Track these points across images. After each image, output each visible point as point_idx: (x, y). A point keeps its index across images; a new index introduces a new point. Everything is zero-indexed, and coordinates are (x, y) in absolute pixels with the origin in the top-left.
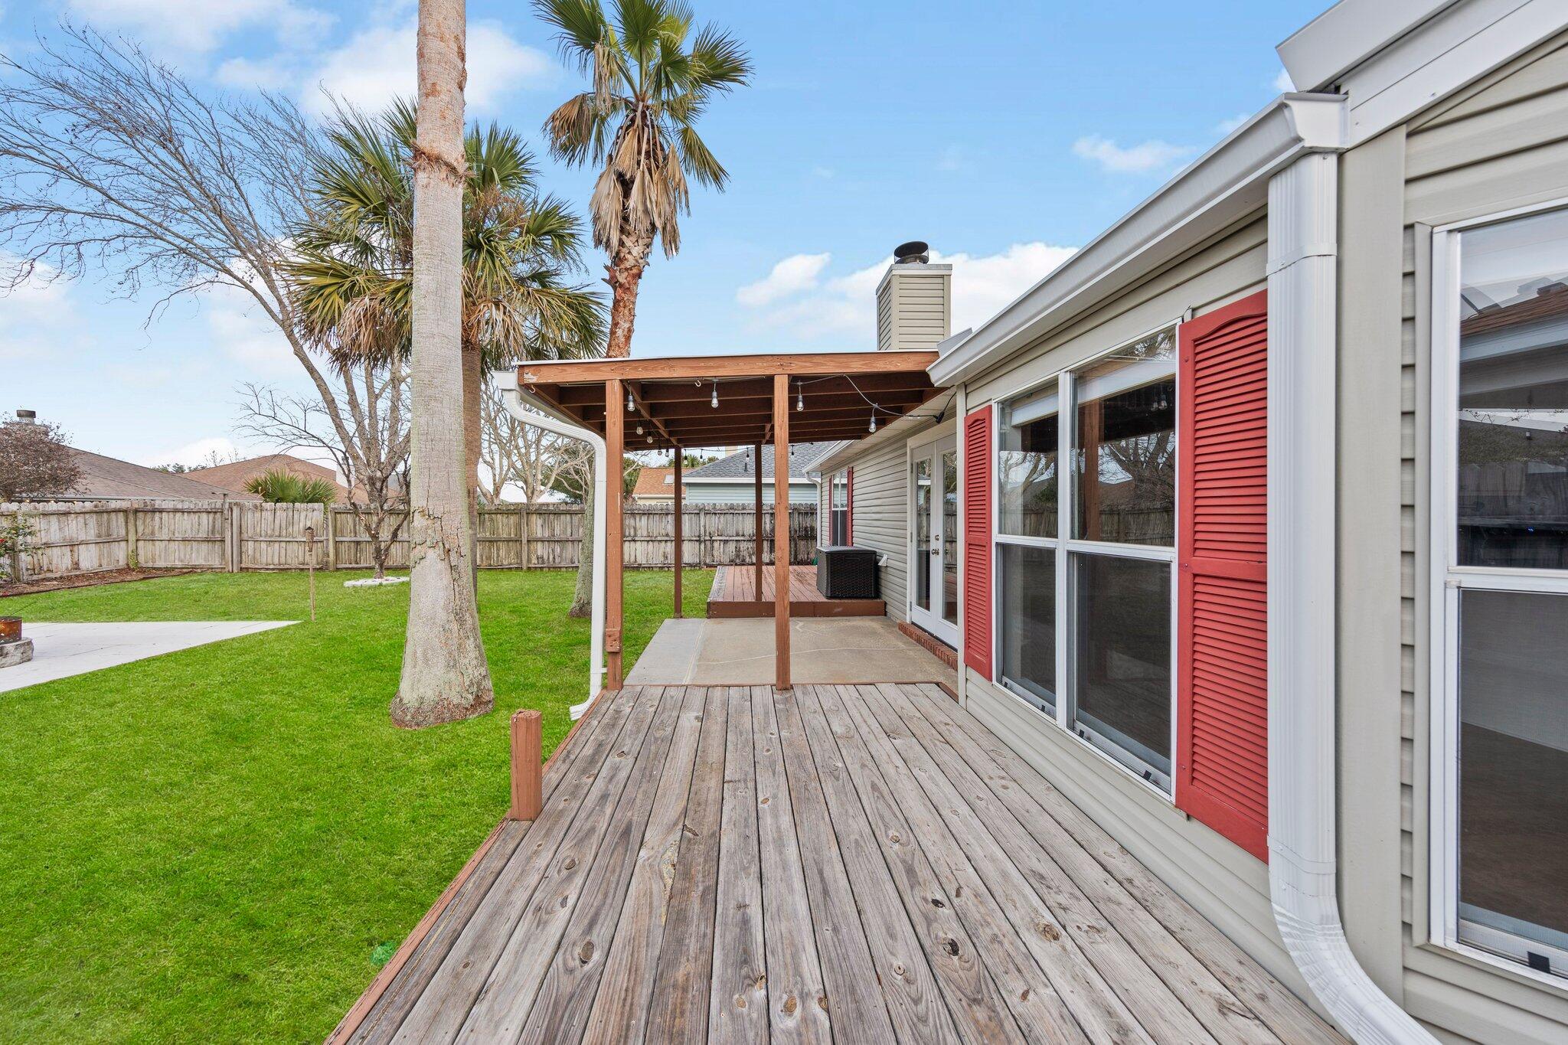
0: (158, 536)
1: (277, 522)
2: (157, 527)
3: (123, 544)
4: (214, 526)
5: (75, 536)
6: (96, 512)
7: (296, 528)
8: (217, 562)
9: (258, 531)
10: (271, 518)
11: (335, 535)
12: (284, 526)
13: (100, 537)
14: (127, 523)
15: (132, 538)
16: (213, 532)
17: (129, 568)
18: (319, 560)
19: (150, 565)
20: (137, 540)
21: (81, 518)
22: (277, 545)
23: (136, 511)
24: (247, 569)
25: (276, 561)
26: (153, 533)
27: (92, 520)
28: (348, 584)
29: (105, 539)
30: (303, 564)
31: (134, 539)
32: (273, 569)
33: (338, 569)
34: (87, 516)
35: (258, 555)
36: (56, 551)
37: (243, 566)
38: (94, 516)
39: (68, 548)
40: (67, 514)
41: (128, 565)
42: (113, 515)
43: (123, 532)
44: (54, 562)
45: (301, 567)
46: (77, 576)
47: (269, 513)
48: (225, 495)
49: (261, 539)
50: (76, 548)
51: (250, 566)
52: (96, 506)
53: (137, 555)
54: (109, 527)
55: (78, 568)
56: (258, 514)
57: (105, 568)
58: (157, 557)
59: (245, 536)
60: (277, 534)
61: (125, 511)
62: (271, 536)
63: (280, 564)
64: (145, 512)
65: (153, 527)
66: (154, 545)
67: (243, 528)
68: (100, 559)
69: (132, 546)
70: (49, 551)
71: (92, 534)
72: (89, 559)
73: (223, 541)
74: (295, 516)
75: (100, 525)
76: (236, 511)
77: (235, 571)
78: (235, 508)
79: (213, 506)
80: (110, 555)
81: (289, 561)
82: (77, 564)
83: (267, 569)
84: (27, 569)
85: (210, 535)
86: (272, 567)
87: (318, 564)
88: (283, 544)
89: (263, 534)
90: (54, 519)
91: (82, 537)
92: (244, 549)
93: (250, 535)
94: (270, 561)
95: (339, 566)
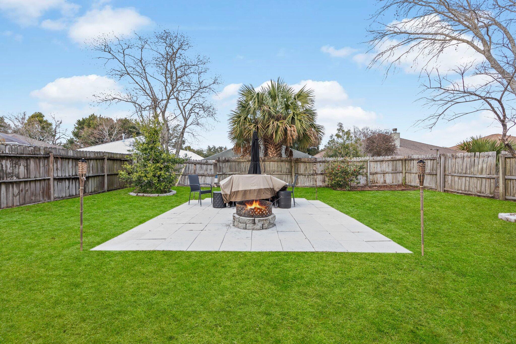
0: (412, 171)
1: (465, 165)
2: (412, 167)
3: (401, 174)
4: (433, 167)
5: (385, 170)
6: (392, 161)
7: (476, 168)
8: (434, 186)
9: (454, 170)
10: (461, 162)
11: (505, 174)
12: (468, 167)
13: (393, 170)
14: (402, 165)
15: (404, 172)
16: (433, 170)
17: (402, 185)
18: (492, 191)
19: (409, 184)
20: (406, 173)
21: (387, 163)
22: (464, 179)
23: (406, 160)
24: (448, 191)
25: (463, 189)
26: (411, 170)
27: (391, 163)
28: (503, 215)
29: (395, 172)
30: (480, 192)
31: (405, 172)
32: (461, 193)
33: (506, 199)
34: (389, 162)
35: (453, 184)
36: (379, 175)
37: (446, 189)
38: (391, 162)
39: (383, 175)
40: (382, 161)
41: (402, 183)
42: (398, 162)
43: (401, 169)
44: (378, 180)
45: (479, 194)
46: (384, 186)
47: (460, 159)
48: (437, 150)
49: (455, 174)
50: (385, 175)
51: (449, 190)
52: (392, 158)
53: (406, 179)
54: (396, 167)
55: (385, 183)
56: (454, 160)
57: (394, 183)
58: (412, 181)
59: (447, 173)
60: (464, 172)
61: (402, 160)
62: (460, 173)
63: (465, 191)
64: (409, 160)
65: (411, 167)
66: (411, 175)
67: (446, 168)
68: (393, 180)
69: (404, 175)
70: (377, 175)
71: (390, 169)
72: (389, 179)
73: (436, 175)
74: (476, 161)
75: (393, 166)
76: (443, 158)
77: (441, 191)
78: (442, 157)
79: (433, 157)
80: (396, 177)
81: (471, 189)
82: (385, 181)
83: (458, 193)
84: (370, 182)
85: (432, 172)
86: (460, 192)
87: (491, 193)
88: (468, 179)
89: (456, 172)
90: (379, 163)
91: (387, 170)
92: (446, 180)
93: (449, 172)
94: (459, 188)
95: (508, 197)
